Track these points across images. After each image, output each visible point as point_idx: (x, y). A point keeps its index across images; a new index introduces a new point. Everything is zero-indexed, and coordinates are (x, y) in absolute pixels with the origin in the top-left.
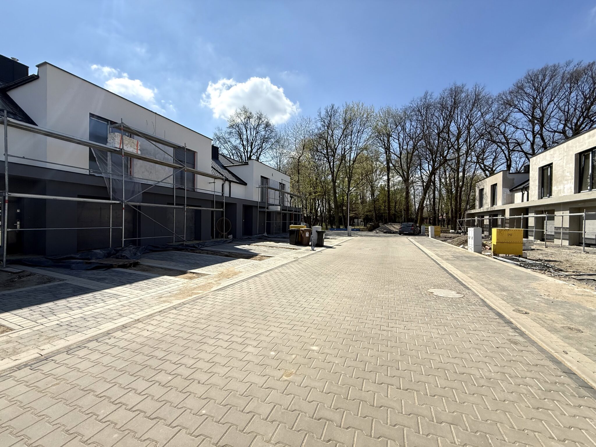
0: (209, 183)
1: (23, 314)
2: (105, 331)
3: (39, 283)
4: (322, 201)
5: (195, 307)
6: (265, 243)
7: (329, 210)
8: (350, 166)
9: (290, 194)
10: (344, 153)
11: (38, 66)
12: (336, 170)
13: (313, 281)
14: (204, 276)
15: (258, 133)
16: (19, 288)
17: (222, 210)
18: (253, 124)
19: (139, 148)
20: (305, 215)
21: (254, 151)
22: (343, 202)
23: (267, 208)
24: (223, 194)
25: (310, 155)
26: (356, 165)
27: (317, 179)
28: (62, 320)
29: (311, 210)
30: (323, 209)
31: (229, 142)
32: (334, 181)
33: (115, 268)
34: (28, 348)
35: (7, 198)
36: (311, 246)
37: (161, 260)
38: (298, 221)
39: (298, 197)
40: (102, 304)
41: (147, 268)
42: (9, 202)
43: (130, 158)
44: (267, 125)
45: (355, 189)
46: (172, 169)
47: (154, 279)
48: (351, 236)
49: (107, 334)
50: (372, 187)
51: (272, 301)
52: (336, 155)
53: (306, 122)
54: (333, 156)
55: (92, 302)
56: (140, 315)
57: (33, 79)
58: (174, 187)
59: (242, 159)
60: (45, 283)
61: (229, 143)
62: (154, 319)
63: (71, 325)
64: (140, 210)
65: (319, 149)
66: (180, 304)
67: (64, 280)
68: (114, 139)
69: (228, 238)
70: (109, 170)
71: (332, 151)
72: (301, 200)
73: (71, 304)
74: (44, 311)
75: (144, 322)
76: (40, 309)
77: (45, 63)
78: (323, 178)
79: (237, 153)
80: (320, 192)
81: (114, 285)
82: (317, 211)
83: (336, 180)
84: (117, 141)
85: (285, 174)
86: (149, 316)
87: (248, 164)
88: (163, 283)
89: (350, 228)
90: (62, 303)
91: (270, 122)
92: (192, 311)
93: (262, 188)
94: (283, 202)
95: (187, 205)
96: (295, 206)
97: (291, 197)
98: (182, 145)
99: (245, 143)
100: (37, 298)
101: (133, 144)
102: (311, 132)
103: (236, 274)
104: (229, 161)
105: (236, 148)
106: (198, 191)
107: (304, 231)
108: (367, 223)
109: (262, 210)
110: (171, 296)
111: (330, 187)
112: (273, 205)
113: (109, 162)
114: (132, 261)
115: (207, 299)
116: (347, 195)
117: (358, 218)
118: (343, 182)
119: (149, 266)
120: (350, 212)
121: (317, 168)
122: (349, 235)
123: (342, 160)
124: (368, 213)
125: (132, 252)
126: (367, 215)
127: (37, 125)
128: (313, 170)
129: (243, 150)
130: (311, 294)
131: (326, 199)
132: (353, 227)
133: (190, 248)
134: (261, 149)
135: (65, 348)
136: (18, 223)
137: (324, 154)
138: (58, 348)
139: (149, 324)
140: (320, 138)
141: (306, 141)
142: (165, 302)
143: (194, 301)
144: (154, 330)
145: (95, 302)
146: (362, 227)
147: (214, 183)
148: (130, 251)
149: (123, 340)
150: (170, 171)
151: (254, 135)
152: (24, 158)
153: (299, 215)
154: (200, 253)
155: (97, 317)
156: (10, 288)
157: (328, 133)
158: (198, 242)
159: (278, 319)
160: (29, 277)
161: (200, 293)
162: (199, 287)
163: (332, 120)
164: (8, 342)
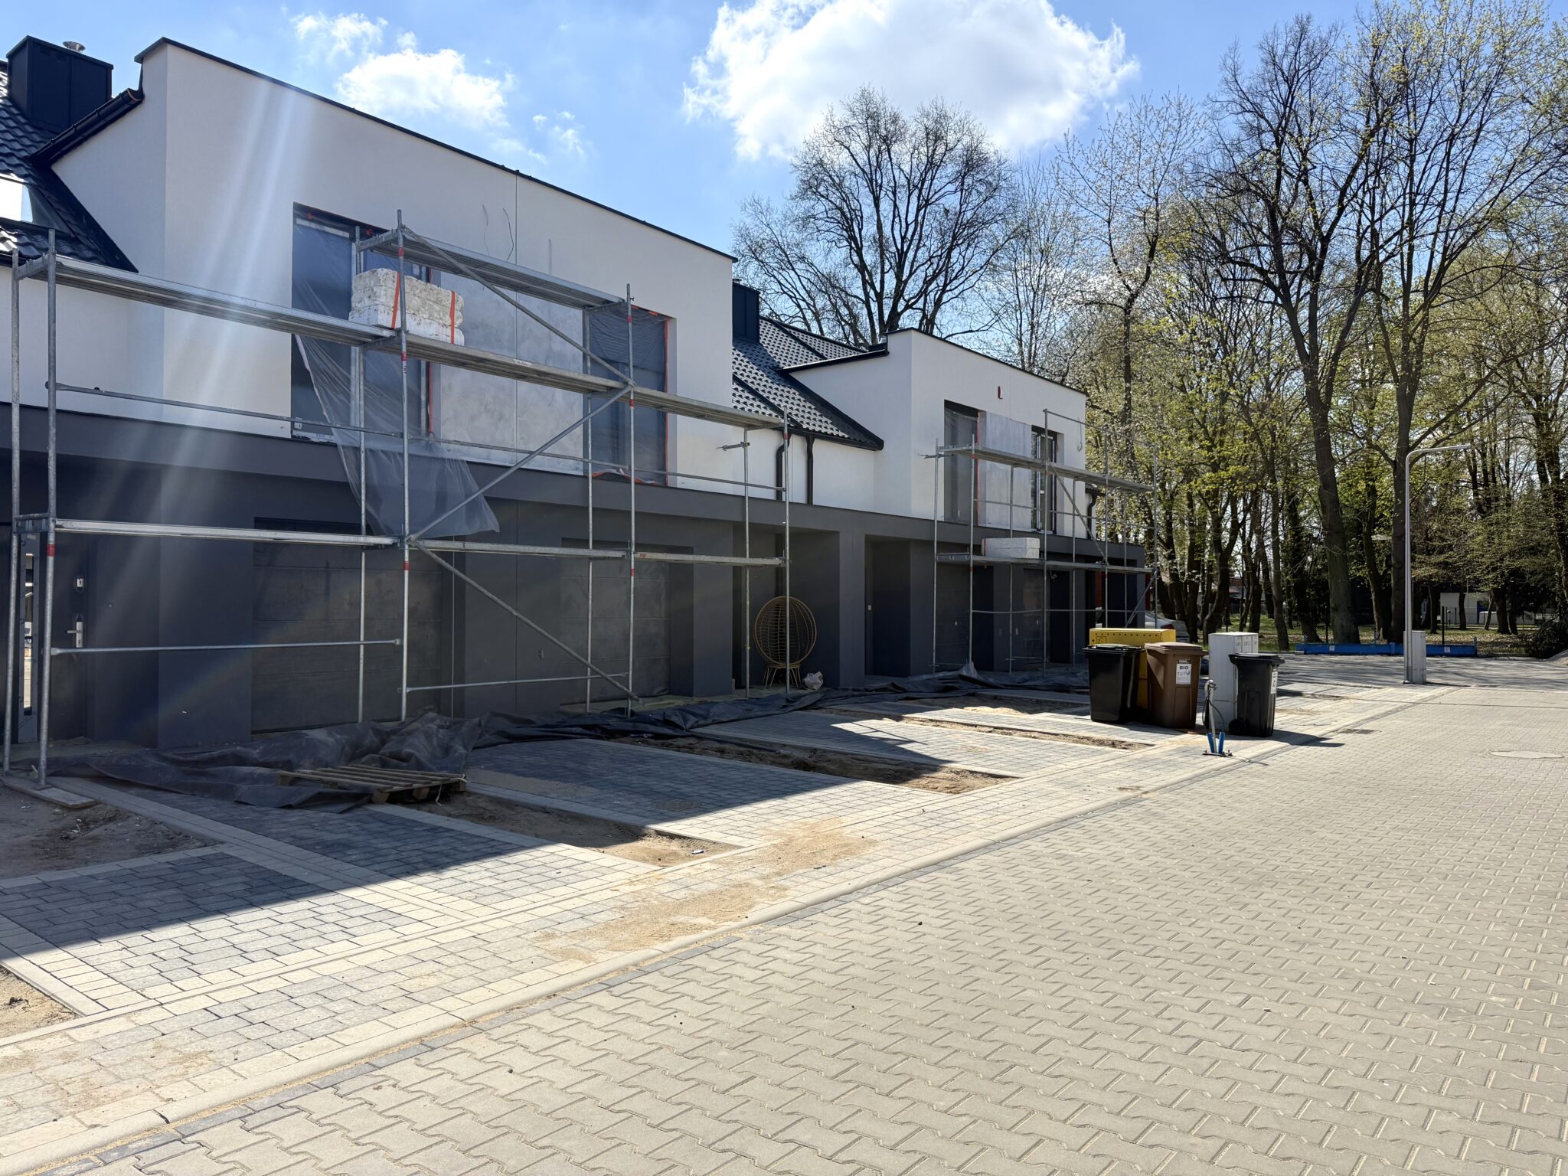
0: (725, 448)
1: (104, 958)
2: (361, 1053)
3: (143, 850)
4: (1253, 508)
5: (685, 988)
6: (969, 710)
7: (1296, 547)
8: (1407, 318)
9: (1088, 479)
10: (1374, 255)
11: (140, 59)
12: (1326, 344)
13: (1231, 910)
14: (714, 852)
15: (927, 203)
16: (86, 863)
17: (776, 561)
18: (906, 168)
19: (458, 322)
20: (1166, 579)
21: (912, 288)
22: (1373, 506)
23: (978, 550)
24: (779, 494)
25: (1184, 279)
26: (1444, 309)
27: (1224, 397)
28: (220, 996)
29: (1195, 549)
30: (1261, 545)
31: (802, 259)
32: (1317, 401)
33: (379, 803)
34: (126, 1087)
35: (52, 539)
36: (1204, 730)
37: (545, 777)
38: (1132, 606)
39: (1127, 489)
40: (343, 947)
41: (491, 807)
42: (59, 551)
43: (428, 365)
44: (972, 163)
45: (1439, 433)
46: (578, 398)
47: (521, 857)
48: (1425, 683)
49: (367, 1068)
50: (1540, 419)
51: (1029, 993)
52: (1327, 270)
53: (1164, 126)
54: (1313, 275)
55: (310, 932)
56: (479, 1001)
57: (127, 106)
58: (586, 471)
59: (856, 332)
60: (159, 850)
61: (799, 266)
62: (530, 1027)
63: (249, 1016)
64: (464, 573)
65: (1230, 245)
66: (624, 969)
67: (215, 842)
68: (372, 296)
69: (804, 686)
70: (357, 418)
71: (1306, 247)
72: (1144, 504)
73: (243, 937)
74: (162, 954)
75: (496, 1033)
76: (153, 948)
77: (165, 42)
78: (1257, 391)
79: (834, 305)
80: (1243, 461)
81: (381, 871)
82: (1225, 556)
83: (1329, 394)
84: (383, 300)
85: (1062, 384)
86: (509, 1009)
87: (885, 353)
88: (553, 874)
89: (1416, 639)
90: (214, 927)
91: (984, 147)
92: (675, 1005)
93: (952, 459)
94: (1053, 517)
95: (640, 547)
96: (1112, 535)
97: (1093, 494)
98: (615, 292)
99: (870, 257)
100: (141, 904)
101: (437, 307)
102: (1188, 167)
103: (848, 849)
104: (805, 345)
105: (829, 284)
106: (681, 483)
107: (1165, 658)
108: (1518, 612)
109: (953, 557)
110: (587, 933)
111: (1295, 434)
112: (1005, 533)
113: (357, 388)
114: (437, 777)
115: (734, 957)
116: (1398, 467)
117: (1460, 589)
118: (1371, 402)
119: (499, 801)
120: (1413, 559)
121: (1223, 342)
122: (1416, 675)
123: (1360, 291)
124: (1525, 563)
125: (435, 743)
126: (1516, 573)
127: (135, 271)
128: (1203, 354)
129: (860, 293)
130: (1229, 975)
131: (1275, 495)
132: (1437, 638)
133: (652, 728)
134: (941, 280)
135: (234, 1102)
136: (79, 625)
137: (1261, 271)
138: (214, 1102)
139: (515, 1044)
140: (1236, 191)
141: (1165, 214)
142: (566, 954)
143: (678, 960)
144: (534, 1073)
145: (321, 935)
146: (1490, 636)
147: (745, 445)
148: (428, 736)
149: (426, 1101)
150: (569, 406)
151: (911, 218)
152: (97, 391)
153: (1133, 577)
154: (690, 749)
155: (331, 994)
156: (59, 862)
157: (1279, 162)
158: (679, 702)
159: (1063, 1081)
160: (111, 826)
161: (698, 928)
162: (697, 900)
163: (1302, 97)
164: (68, 1058)
